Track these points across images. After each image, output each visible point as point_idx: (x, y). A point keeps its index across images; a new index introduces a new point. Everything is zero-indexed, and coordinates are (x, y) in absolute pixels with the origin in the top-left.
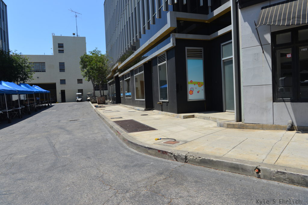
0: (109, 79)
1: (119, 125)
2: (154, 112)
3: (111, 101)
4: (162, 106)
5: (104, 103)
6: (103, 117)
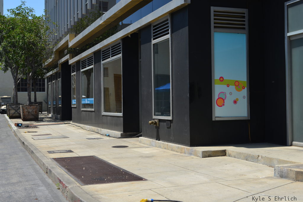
0: (48, 69)
1: (64, 166)
2: (140, 142)
3: (50, 115)
4: (158, 128)
5: (37, 119)
6: (32, 149)
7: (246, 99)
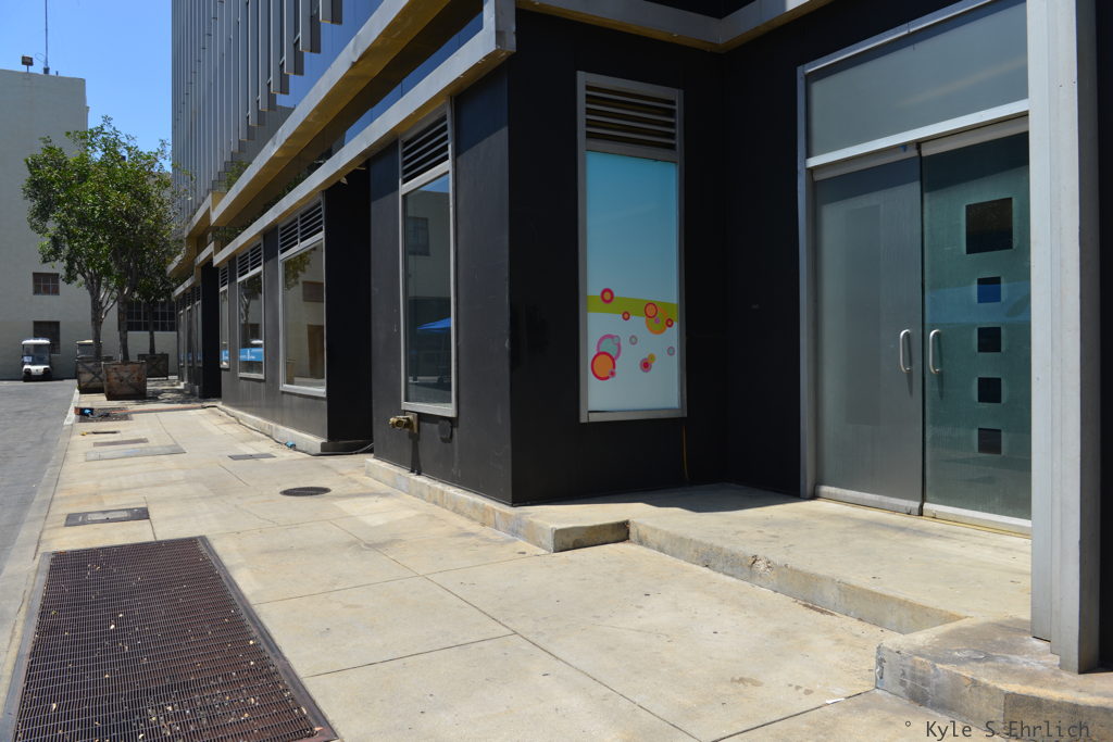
2: (368, 474)
3: (181, 386)
4: (415, 439)
5: (141, 395)
7: (676, 357)
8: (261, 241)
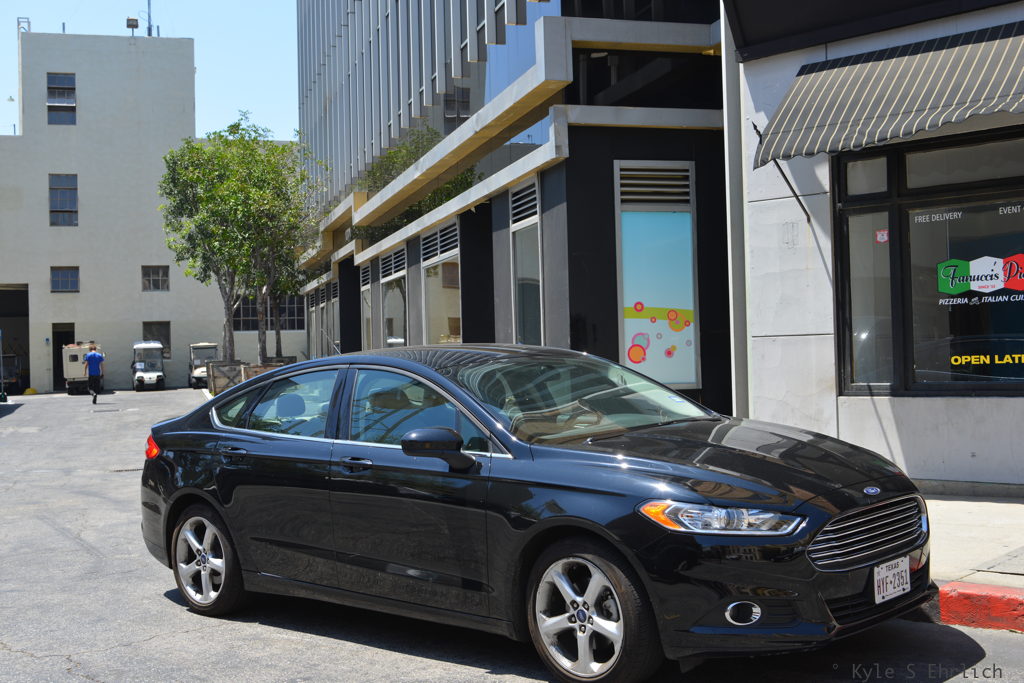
0: (308, 274)
7: (693, 346)
8: (405, 246)
